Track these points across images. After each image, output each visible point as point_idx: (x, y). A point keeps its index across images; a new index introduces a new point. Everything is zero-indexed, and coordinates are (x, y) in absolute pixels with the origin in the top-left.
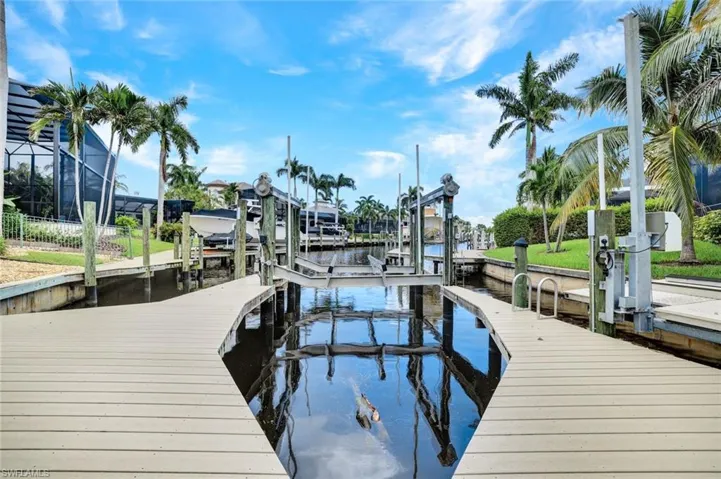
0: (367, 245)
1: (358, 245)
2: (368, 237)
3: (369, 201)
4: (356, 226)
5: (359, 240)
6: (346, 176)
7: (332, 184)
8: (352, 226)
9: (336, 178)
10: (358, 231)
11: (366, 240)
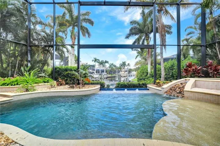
0: (112, 77)
1: (110, 77)
2: (112, 75)
3: (112, 65)
4: (109, 72)
5: (110, 76)
6: (107, 61)
7: (103, 63)
8: (108, 72)
9: (105, 61)
10: (110, 74)
11: (112, 76)
